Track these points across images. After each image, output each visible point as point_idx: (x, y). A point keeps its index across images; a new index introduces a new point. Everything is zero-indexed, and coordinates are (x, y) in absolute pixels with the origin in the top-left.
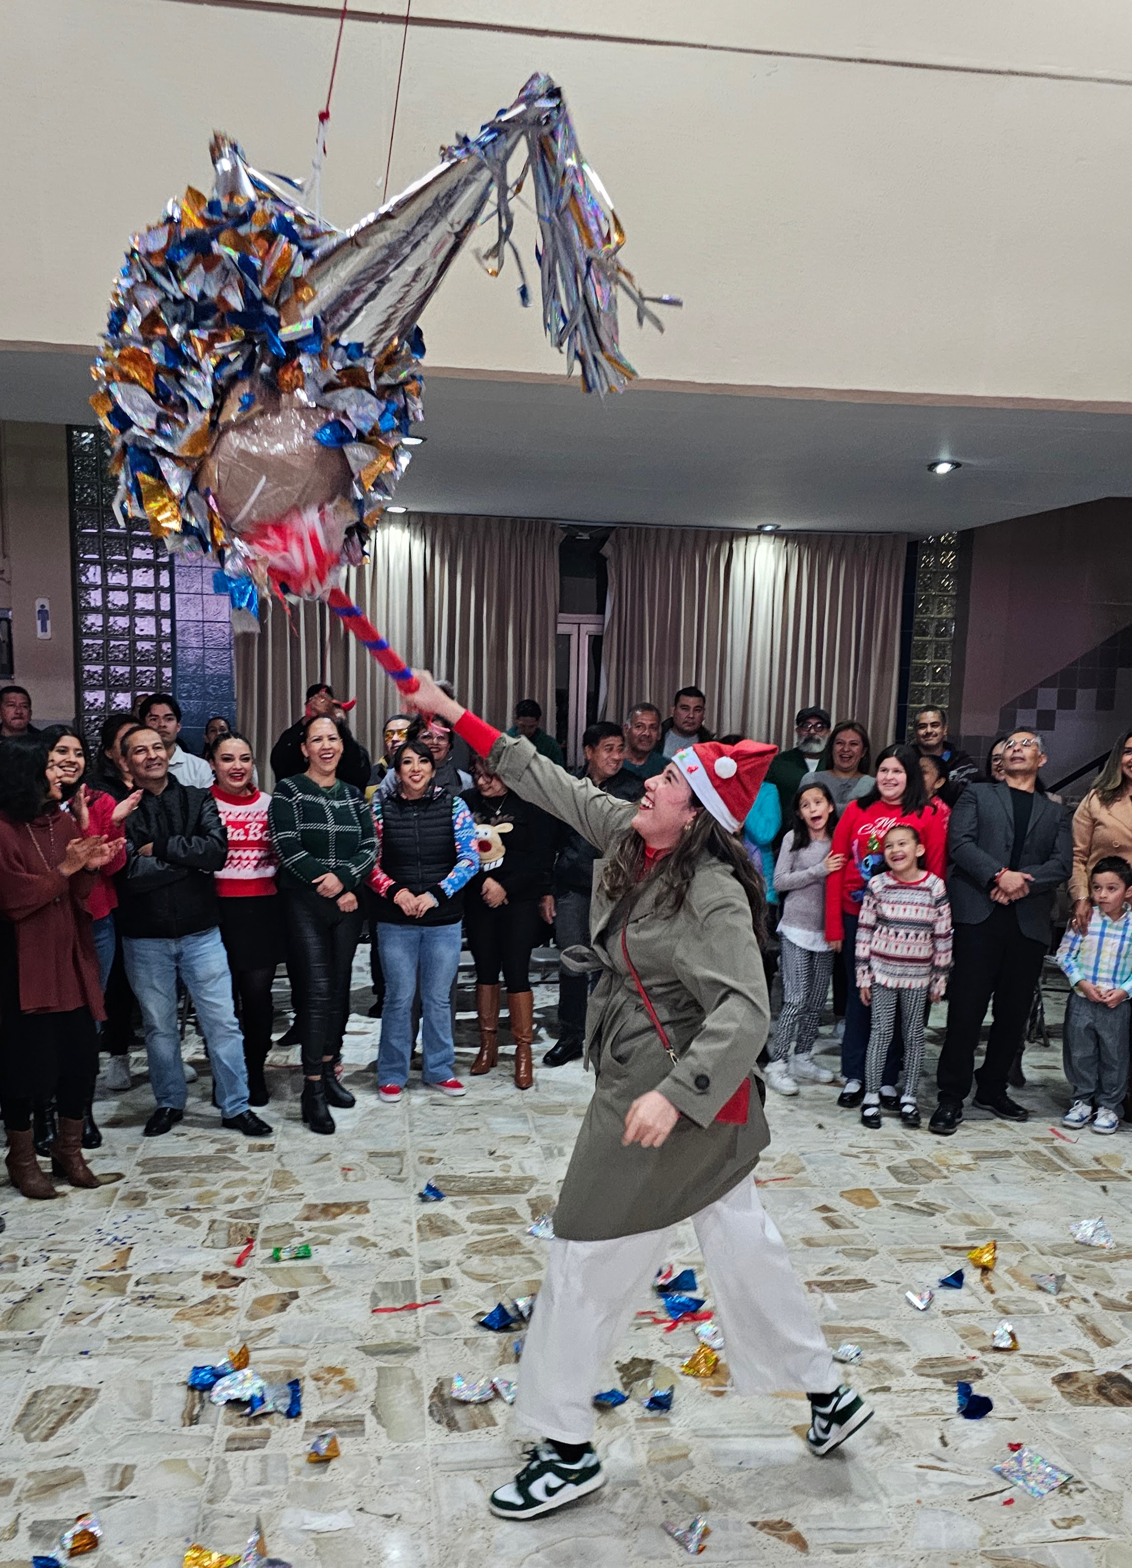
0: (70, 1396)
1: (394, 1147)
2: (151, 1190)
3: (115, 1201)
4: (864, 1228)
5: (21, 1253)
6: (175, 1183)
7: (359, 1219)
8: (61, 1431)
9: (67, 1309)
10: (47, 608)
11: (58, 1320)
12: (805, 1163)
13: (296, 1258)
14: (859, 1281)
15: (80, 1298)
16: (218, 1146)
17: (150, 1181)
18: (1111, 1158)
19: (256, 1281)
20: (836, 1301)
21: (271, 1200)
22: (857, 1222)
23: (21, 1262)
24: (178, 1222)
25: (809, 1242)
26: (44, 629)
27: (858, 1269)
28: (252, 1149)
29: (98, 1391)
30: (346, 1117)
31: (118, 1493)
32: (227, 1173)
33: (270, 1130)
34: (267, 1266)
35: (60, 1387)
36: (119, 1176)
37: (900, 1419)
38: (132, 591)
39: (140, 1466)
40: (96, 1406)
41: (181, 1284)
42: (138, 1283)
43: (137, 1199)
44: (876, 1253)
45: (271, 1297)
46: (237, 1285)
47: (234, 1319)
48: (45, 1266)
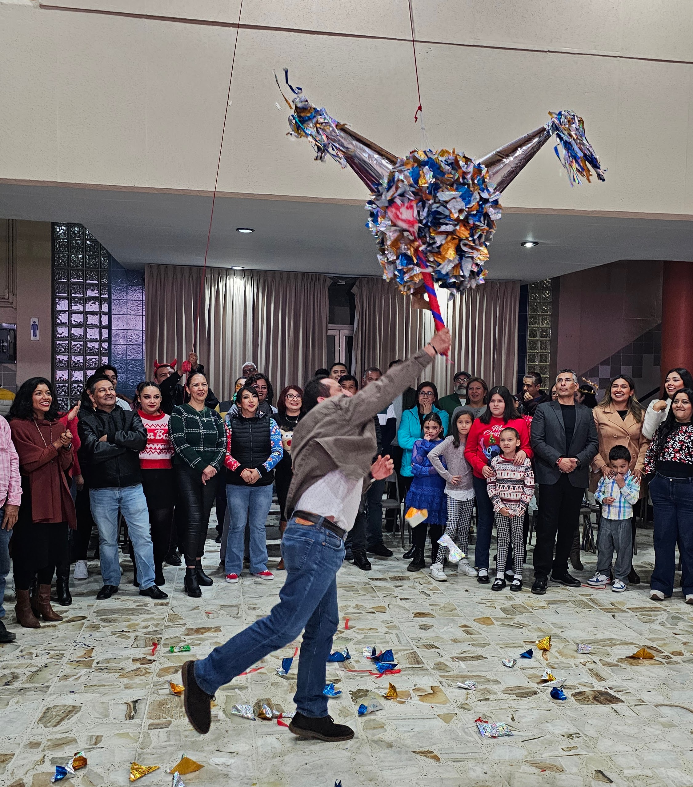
0: (66, 709)
1: (234, 603)
2: (102, 624)
3: (83, 628)
4: (484, 634)
5: (34, 651)
6: (115, 620)
7: (215, 634)
8: (63, 723)
9: (61, 675)
10: (37, 323)
11: (56, 679)
12: (456, 607)
13: (182, 651)
14: (479, 656)
15: (68, 669)
16: (138, 604)
17: (101, 620)
18: (619, 603)
19: (161, 661)
20: (465, 665)
21: (168, 627)
22: (481, 631)
23: (34, 655)
24: (118, 637)
25: (455, 641)
26: (35, 335)
27: (479, 651)
28: (156, 605)
29: (81, 707)
30: (208, 590)
31: (94, 746)
32: (143, 615)
33: (167, 596)
34: (167, 655)
35: (61, 706)
36: (84, 618)
37: (492, 711)
38: (85, 314)
39: (105, 736)
40: (80, 713)
41: (121, 663)
42: (98, 663)
43: (96, 627)
44: (489, 645)
45: (170, 667)
46: (151, 663)
47: (150, 677)
48: (47, 657)
